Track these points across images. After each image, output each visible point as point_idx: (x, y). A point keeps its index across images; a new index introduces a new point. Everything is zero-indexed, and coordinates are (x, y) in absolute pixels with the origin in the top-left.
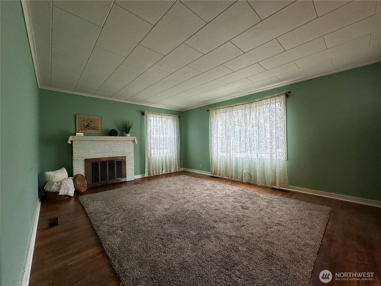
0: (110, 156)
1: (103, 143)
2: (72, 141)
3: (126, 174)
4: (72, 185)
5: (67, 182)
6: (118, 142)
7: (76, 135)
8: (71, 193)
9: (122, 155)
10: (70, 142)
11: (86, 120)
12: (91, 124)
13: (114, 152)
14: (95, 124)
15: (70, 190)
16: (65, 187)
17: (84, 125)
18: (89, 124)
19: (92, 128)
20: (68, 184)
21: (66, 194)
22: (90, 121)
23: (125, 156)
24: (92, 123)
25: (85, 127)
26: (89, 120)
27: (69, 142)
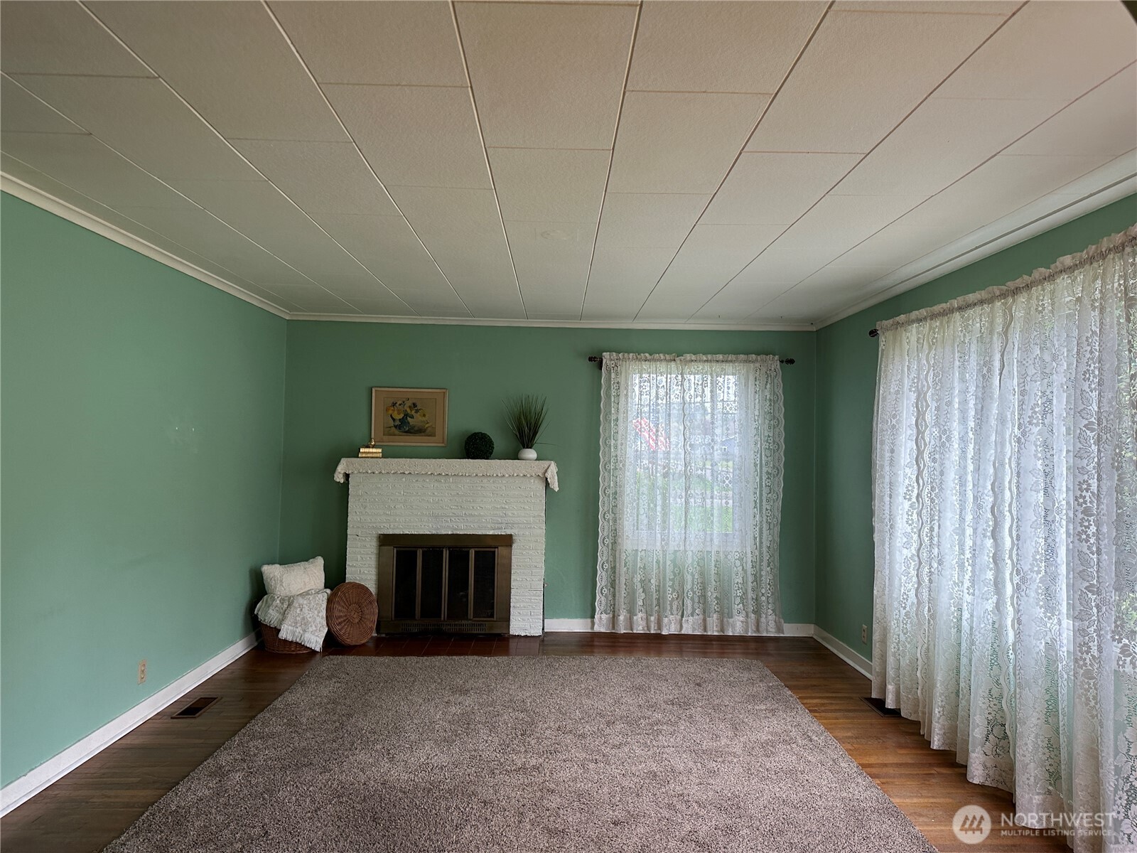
0: (456, 529)
1: (436, 485)
2: (347, 476)
3: (512, 605)
4: (320, 615)
5: (305, 602)
6: (485, 480)
7: (360, 455)
8: (315, 640)
9: (499, 528)
10: (341, 476)
11: (400, 405)
12: (412, 417)
13: (471, 515)
14: (424, 415)
15: (311, 629)
16: (298, 618)
17: (394, 420)
18: (406, 415)
19: (416, 428)
20: (306, 609)
21: (298, 640)
22: (410, 407)
23: (511, 536)
24: (417, 411)
25: (396, 427)
26: (409, 404)
27: (339, 478)
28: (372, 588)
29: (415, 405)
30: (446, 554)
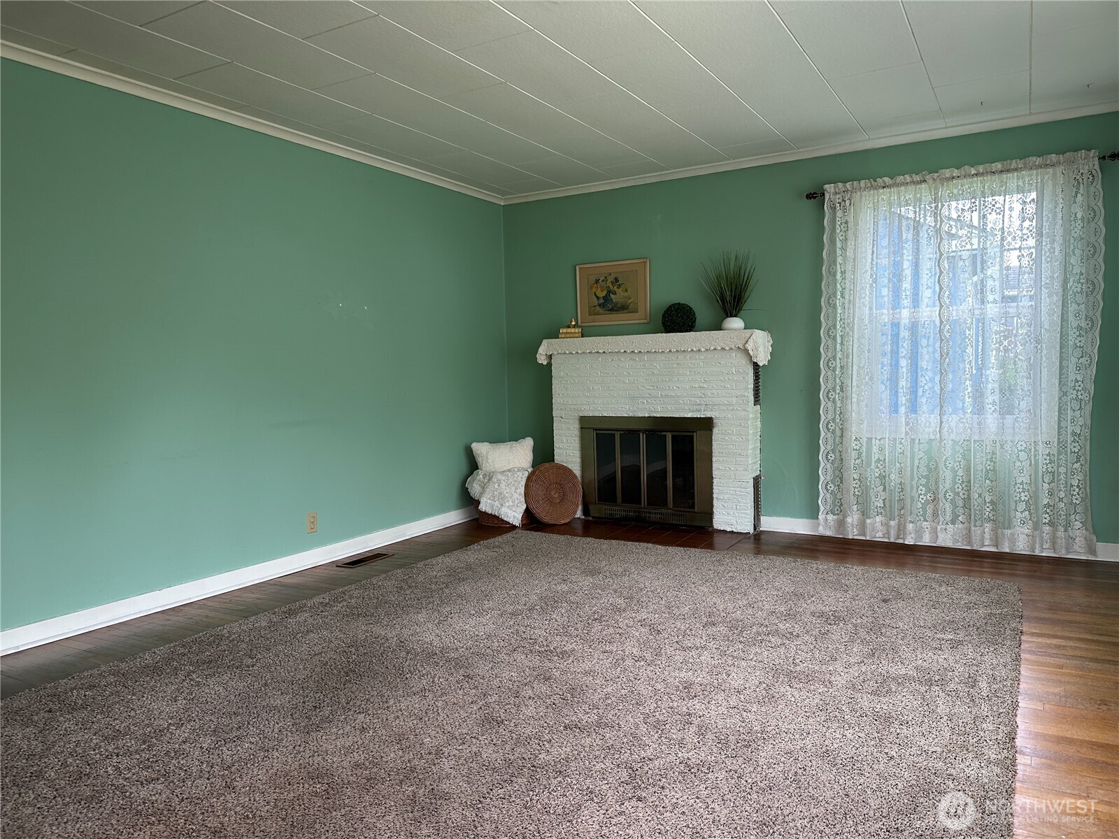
0: (652, 411)
1: (631, 363)
2: (550, 357)
3: (715, 496)
4: (518, 491)
5: (503, 478)
6: (681, 356)
7: (560, 336)
8: (513, 513)
9: (699, 411)
10: (544, 357)
11: (603, 281)
12: (615, 294)
13: (667, 396)
14: (626, 290)
15: (507, 504)
16: (495, 493)
17: (598, 298)
18: (609, 292)
19: (619, 305)
20: (503, 485)
21: (496, 513)
22: (612, 282)
23: (711, 419)
24: (619, 287)
25: (600, 305)
26: (611, 279)
27: (542, 360)
28: (577, 470)
29: (616, 280)
30: (643, 438)
